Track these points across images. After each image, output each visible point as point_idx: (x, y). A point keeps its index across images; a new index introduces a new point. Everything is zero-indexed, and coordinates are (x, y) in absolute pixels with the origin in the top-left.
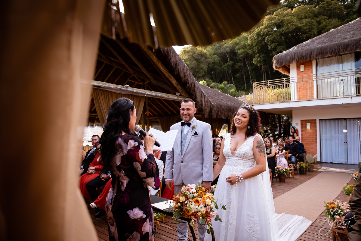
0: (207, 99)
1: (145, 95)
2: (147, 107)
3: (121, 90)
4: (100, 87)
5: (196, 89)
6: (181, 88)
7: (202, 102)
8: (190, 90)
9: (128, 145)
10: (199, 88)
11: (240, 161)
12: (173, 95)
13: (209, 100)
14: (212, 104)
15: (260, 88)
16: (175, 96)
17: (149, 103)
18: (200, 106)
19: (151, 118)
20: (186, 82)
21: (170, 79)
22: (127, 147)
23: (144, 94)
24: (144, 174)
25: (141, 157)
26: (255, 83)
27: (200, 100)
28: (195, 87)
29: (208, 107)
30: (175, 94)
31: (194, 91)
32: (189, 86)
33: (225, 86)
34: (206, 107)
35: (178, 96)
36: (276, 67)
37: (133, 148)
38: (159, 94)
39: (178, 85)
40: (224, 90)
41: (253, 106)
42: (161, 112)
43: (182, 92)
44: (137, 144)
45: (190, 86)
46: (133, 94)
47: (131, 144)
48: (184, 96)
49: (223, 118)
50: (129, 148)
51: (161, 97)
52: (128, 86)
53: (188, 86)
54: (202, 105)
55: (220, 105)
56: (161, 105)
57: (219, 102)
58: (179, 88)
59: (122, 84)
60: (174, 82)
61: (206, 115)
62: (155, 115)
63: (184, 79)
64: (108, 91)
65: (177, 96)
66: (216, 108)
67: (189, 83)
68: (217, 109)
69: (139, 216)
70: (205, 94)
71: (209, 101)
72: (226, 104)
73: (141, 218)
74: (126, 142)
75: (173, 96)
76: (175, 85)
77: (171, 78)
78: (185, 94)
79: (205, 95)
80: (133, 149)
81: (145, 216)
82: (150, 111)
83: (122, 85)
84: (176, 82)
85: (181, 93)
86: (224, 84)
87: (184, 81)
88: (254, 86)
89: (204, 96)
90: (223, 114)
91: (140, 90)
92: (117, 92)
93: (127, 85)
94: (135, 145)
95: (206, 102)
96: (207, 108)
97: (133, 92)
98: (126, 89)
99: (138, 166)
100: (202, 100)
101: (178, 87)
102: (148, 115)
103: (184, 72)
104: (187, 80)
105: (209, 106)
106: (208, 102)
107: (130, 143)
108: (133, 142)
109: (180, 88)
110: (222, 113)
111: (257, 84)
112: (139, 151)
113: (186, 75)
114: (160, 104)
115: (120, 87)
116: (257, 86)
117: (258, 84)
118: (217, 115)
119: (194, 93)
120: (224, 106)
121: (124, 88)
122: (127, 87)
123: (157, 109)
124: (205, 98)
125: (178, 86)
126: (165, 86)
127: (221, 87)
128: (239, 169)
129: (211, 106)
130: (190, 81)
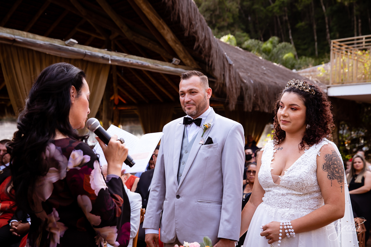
0: (235, 72)
1: (110, 62)
2: (114, 85)
3: (59, 49)
4: (14, 41)
5: (213, 51)
6: (183, 49)
7: (224, 79)
8: (201, 53)
9: (70, 161)
10: (219, 50)
11: (289, 197)
12: (167, 63)
13: (239, 74)
14: (243, 82)
15: (347, 52)
16: (171, 64)
17: (118, 77)
18: (221, 86)
19: (122, 108)
20: (194, 37)
21: (162, 31)
22: (67, 163)
23: (108, 60)
24: (96, 219)
25: (95, 185)
26: (335, 41)
27: (221, 75)
28: (210, 47)
29: (236, 89)
30: (170, 61)
31: (209, 55)
32: (199, 46)
33: (274, 46)
34: (232, 88)
35: (175, 66)
37: (79, 166)
38: (139, 59)
39: (177, 43)
40: (270, 55)
41: (328, 87)
42: (142, 97)
43: (184, 57)
44: (88, 158)
45: (201, 45)
46: (86, 58)
47: (75, 159)
48: (188, 66)
49: (267, 111)
50: (71, 166)
51: (142, 66)
52: (75, 41)
53: (196, 45)
54: (224, 85)
55: (262, 85)
56: (143, 82)
57: (258, 80)
58: (179, 50)
59: (64, 37)
60: (169, 36)
61: (232, 105)
62: (130, 103)
63: (189, 32)
64: (32, 50)
65: (174, 66)
66: (251, 92)
67: (198, 40)
68: (255, 92)
70: (231, 62)
71: (239, 77)
72: (273, 84)
74: (66, 153)
75: (166, 65)
76: (171, 43)
77: (164, 29)
78: (191, 60)
79: (230, 65)
80: (79, 168)
82: (120, 93)
83: (62, 40)
84: (173, 37)
85: (184, 60)
86: (272, 43)
87: (189, 34)
88: (334, 47)
89: (230, 67)
90: (267, 103)
91: (99, 52)
92: (52, 53)
93: (72, 40)
94: (83, 160)
95: (232, 79)
96: (234, 91)
97: (85, 55)
98: (70, 48)
100: (224, 75)
101: (178, 47)
102: (116, 102)
103: (189, 16)
104: (196, 32)
105: (239, 86)
106: (237, 78)
107: (74, 156)
108: (80, 155)
109: (181, 49)
110: (263, 102)
111: (339, 43)
113: (194, 23)
114: (141, 80)
115: (57, 43)
116: (339, 47)
117: (342, 44)
118: (255, 105)
119: (209, 61)
120: (269, 88)
121: (67, 45)
122: (72, 44)
123: (135, 90)
124: (230, 70)
125: (177, 45)
126: (150, 43)
127: (265, 48)
128: (287, 214)
129: (241, 88)
130: (202, 36)
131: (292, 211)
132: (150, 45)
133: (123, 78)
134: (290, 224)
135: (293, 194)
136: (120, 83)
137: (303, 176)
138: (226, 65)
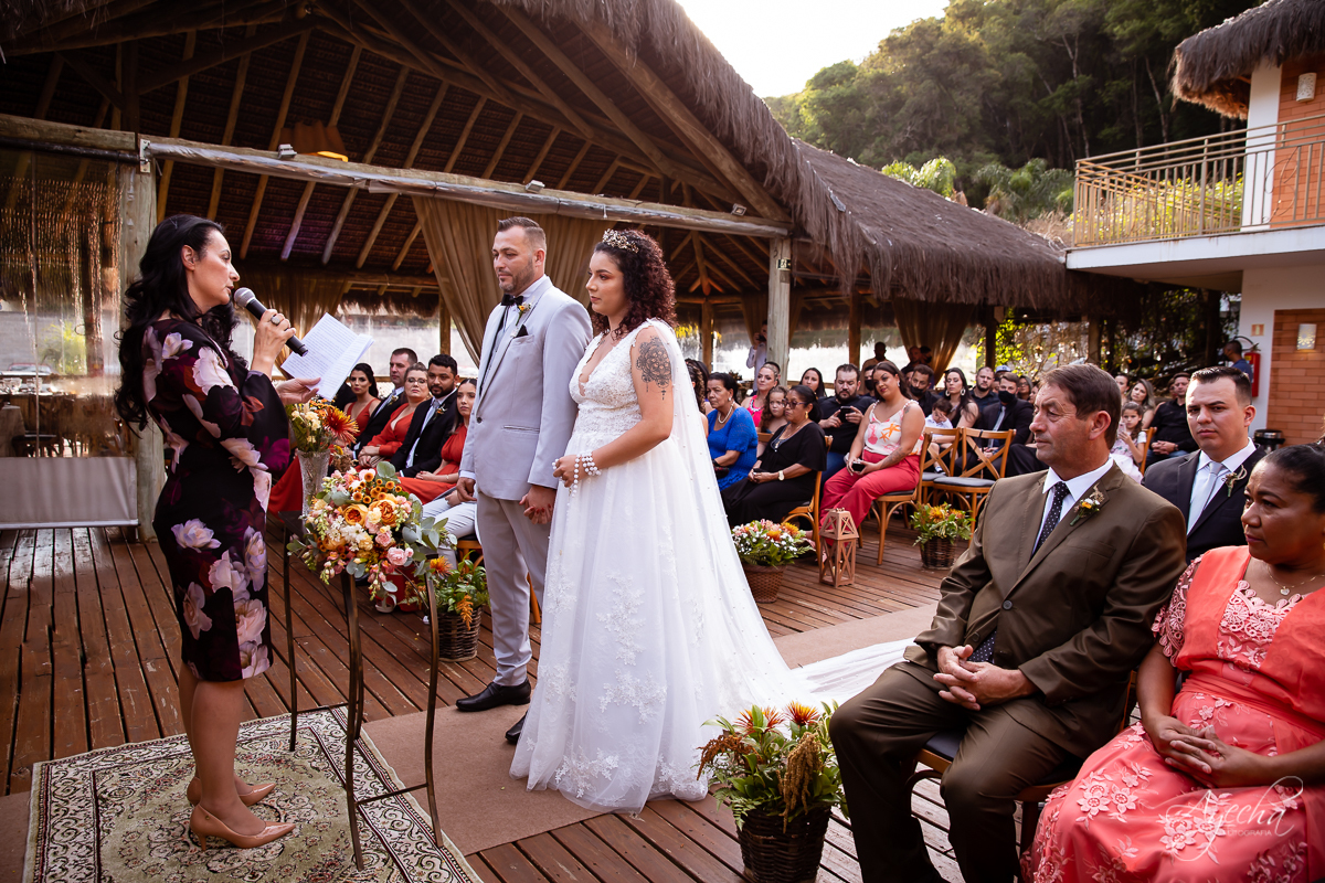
0: (852, 225)
1: (605, 216)
3: (512, 198)
4: (435, 190)
5: (804, 188)
6: (755, 188)
7: (828, 239)
8: (779, 192)
9: (164, 348)
10: (817, 186)
11: (598, 413)
12: (723, 214)
13: (860, 230)
14: (870, 245)
15: (1112, 181)
16: (729, 215)
17: (703, 245)
18: (823, 252)
19: (716, 302)
20: (763, 165)
21: (712, 156)
22: (161, 352)
23: (602, 212)
24: (213, 427)
25: (202, 381)
26: (1083, 161)
27: (820, 232)
28: (798, 181)
29: (853, 258)
30: (727, 208)
31: (795, 194)
32: (774, 180)
33: (1036, 177)
34: (845, 255)
35: (739, 218)
36: (1185, 90)
37: (176, 355)
38: (664, 209)
39: (742, 177)
40: (1027, 194)
41: (1068, 252)
42: (749, 280)
43: (758, 202)
44: (189, 344)
45: (779, 178)
46: (560, 212)
47: (171, 345)
48: (767, 217)
49: (923, 298)
50: (166, 355)
51: (668, 220)
52: (541, 184)
53: (769, 177)
54: (827, 248)
55: (912, 251)
57: (906, 239)
58: (748, 188)
59: (519, 177)
60: (726, 164)
61: (846, 288)
62: (729, 292)
63: (754, 153)
64: (472, 205)
65: (735, 218)
66: (888, 263)
67: (771, 170)
68: (895, 263)
69: (200, 543)
70: (842, 206)
71: (861, 234)
72: (939, 246)
73: (205, 548)
74: (161, 338)
75: (719, 218)
76: (730, 177)
77: (715, 152)
78: (770, 207)
79: (840, 212)
80: (177, 358)
81: (216, 544)
82: (710, 274)
83: (521, 182)
84: (734, 166)
85: (757, 207)
87: (753, 160)
88: (1081, 173)
89: (840, 217)
90: (922, 283)
91: (587, 199)
92: (500, 205)
93: (534, 182)
94: (182, 346)
95: (844, 239)
96: (849, 261)
97: (559, 206)
98: (530, 196)
99: (193, 403)
100: (827, 231)
101: (744, 184)
102: (706, 291)
103: (752, 125)
104: (766, 155)
105: (859, 252)
106: (856, 238)
107: (169, 342)
108: (177, 340)
109: (751, 187)
110: (916, 281)
111: (1092, 165)
112: (193, 365)
113: (760, 138)
115: (511, 189)
116: (1092, 172)
117: (1099, 166)
118: (895, 289)
119: (795, 206)
120: (928, 254)
121: (528, 192)
122: (536, 189)
123: (734, 267)
124: (840, 223)
125: (743, 181)
126: (701, 180)
128: (592, 440)
129: (865, 255)
130: (779, 160)
131: (600, 436)
132: (701, 184)
133: (710, 247)
134: (591, 459)
135: (603, 409)
136: (707, 256)
137: (607, 380)
138: (833, 214)
